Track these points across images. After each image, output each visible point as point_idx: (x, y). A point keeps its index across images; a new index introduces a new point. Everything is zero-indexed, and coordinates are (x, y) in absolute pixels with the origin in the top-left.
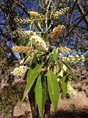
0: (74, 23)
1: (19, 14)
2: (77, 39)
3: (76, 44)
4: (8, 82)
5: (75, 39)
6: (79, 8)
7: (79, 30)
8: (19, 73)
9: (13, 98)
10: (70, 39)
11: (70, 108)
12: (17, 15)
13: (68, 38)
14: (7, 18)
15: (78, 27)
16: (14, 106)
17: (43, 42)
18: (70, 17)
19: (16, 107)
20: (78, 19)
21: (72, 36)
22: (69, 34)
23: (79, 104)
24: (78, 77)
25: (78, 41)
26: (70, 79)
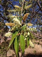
0: (36, 12)
1: (9, 7)
2: (37, 19)
3: (37, 21)
4: (4, 40)
5: (36, 19)
6: (38, 4)
7: (38, 15)
8: (8, 35)
9: (6, 47)
10: (34, 19)
11: (34, 53)
12: (9, 8)
13: (33, 19)
14: (4, 9)
15: (38, 14)
16: (7, 51)
17: (19, 21)
18: (34, 9)
19: (8, 52)
20: (38, 9)
21: (35, 18)
22: (33, 17)
23: (38, 51)
24: (38, 37)
25: (38, 20)
26: (34, 39)
